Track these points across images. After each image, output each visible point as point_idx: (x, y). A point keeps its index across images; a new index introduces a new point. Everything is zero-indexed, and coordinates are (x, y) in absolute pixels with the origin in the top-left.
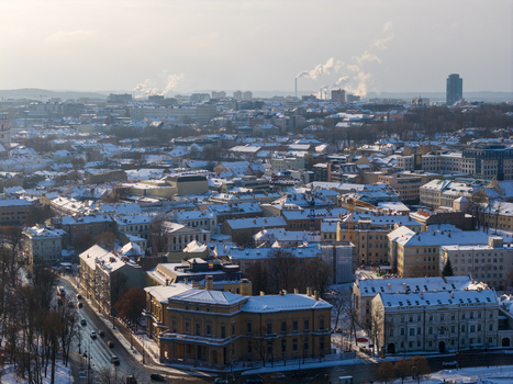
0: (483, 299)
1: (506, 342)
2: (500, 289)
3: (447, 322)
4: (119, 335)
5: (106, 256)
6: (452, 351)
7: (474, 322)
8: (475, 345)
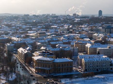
0: (106, 60)
1: (111, 69)
2: (110, 57)
3: (98, 64)
4: (26, 67)
5: (23, 50)
6: (100, 71)
7: (104, 65)
8: (105, 69)
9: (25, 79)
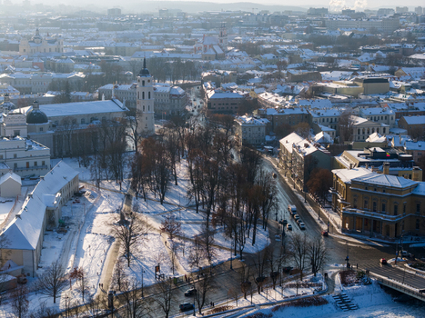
4: (309, 207)
5: (301, 142)
9: (302, 253)
